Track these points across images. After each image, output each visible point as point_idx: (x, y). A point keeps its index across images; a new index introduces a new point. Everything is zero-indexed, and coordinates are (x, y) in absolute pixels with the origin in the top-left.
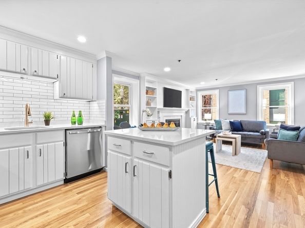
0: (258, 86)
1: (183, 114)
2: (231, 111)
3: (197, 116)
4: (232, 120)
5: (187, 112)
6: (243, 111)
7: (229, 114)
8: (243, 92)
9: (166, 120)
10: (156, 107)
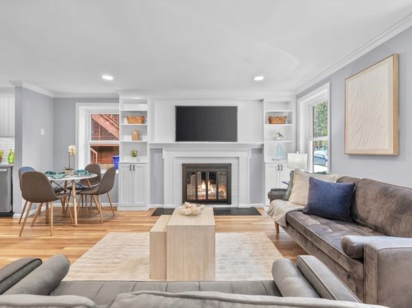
1: (245, 154)
5: (262, 150)
9: (183, 165)
10: (146, 143)
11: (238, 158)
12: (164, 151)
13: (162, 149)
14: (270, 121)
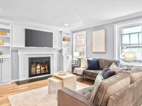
0: (114, 25)
2: (94, 50)
6: (103, 50)
7: (93, 53)
9: (29, 58)
10: (9, 47)
11: (53, 54)
12: (19, 52)
13: (17, 51)
14: (64, 40)
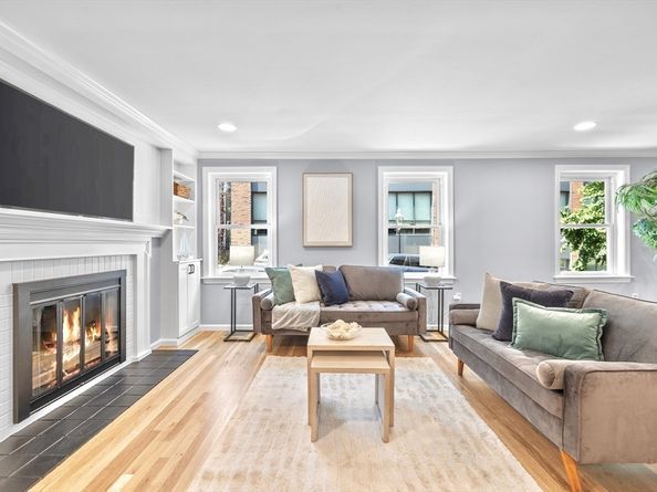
1: (143, 250)
2: (311, 239)
3: (201, 254)
4: (319, 268)
5: (161, 241)
6: (345, 239)
7: (306, 247)
8: (343, 183)
